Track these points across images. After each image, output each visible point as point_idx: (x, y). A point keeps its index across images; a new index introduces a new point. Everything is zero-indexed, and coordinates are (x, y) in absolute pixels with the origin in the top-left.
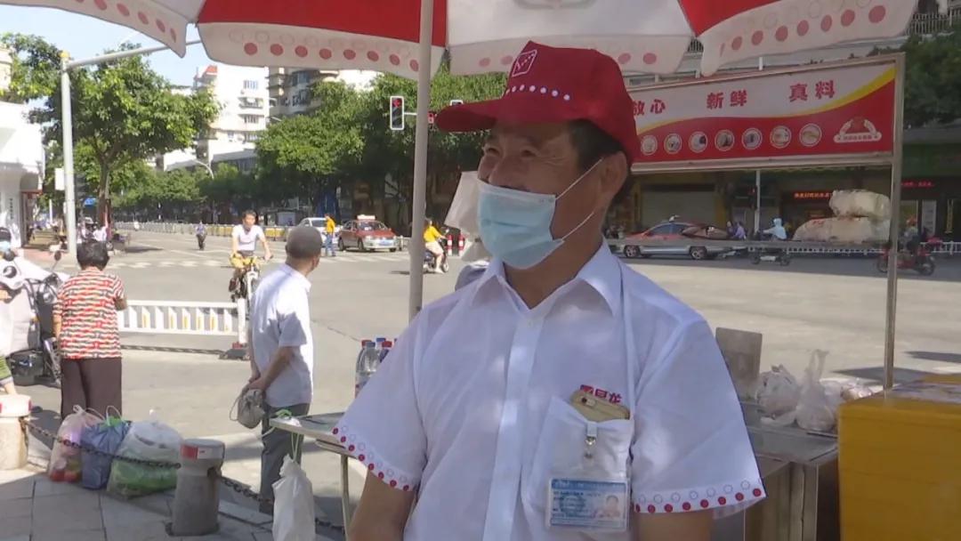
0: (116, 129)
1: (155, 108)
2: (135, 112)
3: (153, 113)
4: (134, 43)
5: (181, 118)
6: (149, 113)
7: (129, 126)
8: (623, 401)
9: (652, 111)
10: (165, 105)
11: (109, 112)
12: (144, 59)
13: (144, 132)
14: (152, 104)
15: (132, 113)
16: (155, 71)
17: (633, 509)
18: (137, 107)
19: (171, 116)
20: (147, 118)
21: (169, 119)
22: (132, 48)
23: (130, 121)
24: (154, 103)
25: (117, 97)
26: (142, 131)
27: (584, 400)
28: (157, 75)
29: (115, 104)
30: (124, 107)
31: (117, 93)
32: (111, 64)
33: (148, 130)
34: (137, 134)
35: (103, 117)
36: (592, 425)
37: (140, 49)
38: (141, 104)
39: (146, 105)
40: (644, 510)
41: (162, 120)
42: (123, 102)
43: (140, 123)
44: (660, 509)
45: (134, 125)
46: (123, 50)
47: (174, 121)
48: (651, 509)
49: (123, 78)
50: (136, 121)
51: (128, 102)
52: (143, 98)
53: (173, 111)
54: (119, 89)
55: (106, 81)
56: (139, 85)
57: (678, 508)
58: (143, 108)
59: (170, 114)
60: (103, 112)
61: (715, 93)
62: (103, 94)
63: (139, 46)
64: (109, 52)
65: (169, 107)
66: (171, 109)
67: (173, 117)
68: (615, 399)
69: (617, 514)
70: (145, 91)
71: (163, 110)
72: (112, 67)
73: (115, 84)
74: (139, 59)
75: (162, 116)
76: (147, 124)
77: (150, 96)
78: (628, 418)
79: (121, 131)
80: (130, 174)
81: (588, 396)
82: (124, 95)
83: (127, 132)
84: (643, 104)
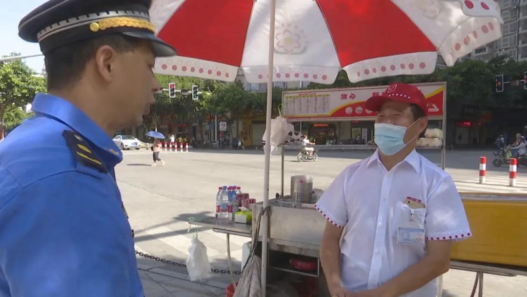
0: (9, 93)
1: (29, 83)
2: (19, 85)
3: (28, 85)
4: (18, 53)
5: (42, 88)
6: (26, 86)
7: (16, 92)
8: (422, 202)
9: (350, 97)
10: (34, 82)
11: (5, 85)
12: (23, 60)
13: (24, 95)
14: (27, 82)
15: (17, 86)
16: (28, 66)
17: (427, 239)
18: (20, 82)
19: (37, 87)
20: (26, 88)
21: (36, 89)
22: (16, 55)
23: (16, 89)
24: (29, 81)
25: (10, 78)
26: (22, 94)
27: (409, 202)
28: (30, 68)
29: (9, 81)
30: (14, 83)
31: (10, 76)
32: (6, 62)
33: (26, 94)
34: (20, 96)
35: (3, 87)
36: (413, 211)
37: (21, 56)
38: (22, 81)
39: (24, 82)
40: (429, 239)
41: (33, 89)
42: (13, 80)
43: (21, 90)
44: (435, 239)
45: (18, 91)
46: (12, 56)
47: (39, 90)
48: (432, 239)
49: (12, 69)
50: (19, 89)
51: (16, 80)
52: (22, 78)
53: (38, 85)
54: (11, 74)
55: (4, 70)
56: (21, 72)
57: (441, 239)
58: (23, 83)
59: (37, 86)
60: (3, 85)
61: (376, 92)
62: (3, 76)
63: (20, 54)
64: (5, 56)
65: (36, 83)
66: (37, 85)
67: (38, 88)
68: (420, 201)
69: (421, 240)
70: (23, 75)
71: (33, 85)
72: (6, 63)
73: (9, 72)
74: (21, 60)
75: (32, 87)
76: (25, 91)
77: (26, 78)
78: (424, 207)
79: (12, 94)
80: (13, 114)
81: (410, 201)
82: (13, 77)
83: (15, 94)
84: (346, 96)
